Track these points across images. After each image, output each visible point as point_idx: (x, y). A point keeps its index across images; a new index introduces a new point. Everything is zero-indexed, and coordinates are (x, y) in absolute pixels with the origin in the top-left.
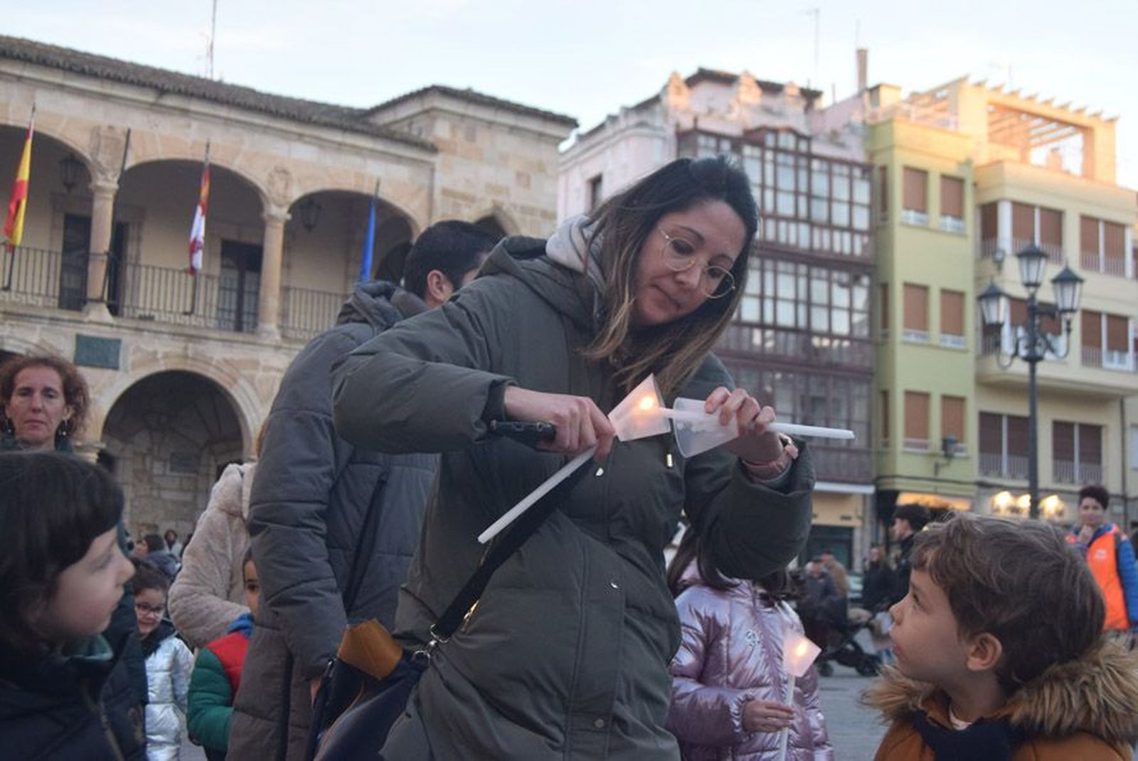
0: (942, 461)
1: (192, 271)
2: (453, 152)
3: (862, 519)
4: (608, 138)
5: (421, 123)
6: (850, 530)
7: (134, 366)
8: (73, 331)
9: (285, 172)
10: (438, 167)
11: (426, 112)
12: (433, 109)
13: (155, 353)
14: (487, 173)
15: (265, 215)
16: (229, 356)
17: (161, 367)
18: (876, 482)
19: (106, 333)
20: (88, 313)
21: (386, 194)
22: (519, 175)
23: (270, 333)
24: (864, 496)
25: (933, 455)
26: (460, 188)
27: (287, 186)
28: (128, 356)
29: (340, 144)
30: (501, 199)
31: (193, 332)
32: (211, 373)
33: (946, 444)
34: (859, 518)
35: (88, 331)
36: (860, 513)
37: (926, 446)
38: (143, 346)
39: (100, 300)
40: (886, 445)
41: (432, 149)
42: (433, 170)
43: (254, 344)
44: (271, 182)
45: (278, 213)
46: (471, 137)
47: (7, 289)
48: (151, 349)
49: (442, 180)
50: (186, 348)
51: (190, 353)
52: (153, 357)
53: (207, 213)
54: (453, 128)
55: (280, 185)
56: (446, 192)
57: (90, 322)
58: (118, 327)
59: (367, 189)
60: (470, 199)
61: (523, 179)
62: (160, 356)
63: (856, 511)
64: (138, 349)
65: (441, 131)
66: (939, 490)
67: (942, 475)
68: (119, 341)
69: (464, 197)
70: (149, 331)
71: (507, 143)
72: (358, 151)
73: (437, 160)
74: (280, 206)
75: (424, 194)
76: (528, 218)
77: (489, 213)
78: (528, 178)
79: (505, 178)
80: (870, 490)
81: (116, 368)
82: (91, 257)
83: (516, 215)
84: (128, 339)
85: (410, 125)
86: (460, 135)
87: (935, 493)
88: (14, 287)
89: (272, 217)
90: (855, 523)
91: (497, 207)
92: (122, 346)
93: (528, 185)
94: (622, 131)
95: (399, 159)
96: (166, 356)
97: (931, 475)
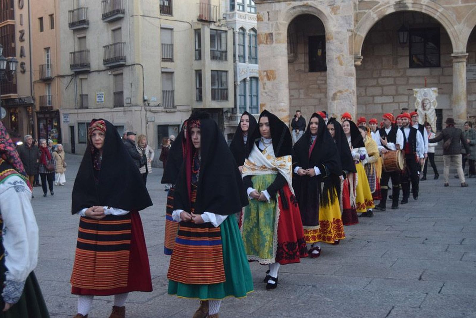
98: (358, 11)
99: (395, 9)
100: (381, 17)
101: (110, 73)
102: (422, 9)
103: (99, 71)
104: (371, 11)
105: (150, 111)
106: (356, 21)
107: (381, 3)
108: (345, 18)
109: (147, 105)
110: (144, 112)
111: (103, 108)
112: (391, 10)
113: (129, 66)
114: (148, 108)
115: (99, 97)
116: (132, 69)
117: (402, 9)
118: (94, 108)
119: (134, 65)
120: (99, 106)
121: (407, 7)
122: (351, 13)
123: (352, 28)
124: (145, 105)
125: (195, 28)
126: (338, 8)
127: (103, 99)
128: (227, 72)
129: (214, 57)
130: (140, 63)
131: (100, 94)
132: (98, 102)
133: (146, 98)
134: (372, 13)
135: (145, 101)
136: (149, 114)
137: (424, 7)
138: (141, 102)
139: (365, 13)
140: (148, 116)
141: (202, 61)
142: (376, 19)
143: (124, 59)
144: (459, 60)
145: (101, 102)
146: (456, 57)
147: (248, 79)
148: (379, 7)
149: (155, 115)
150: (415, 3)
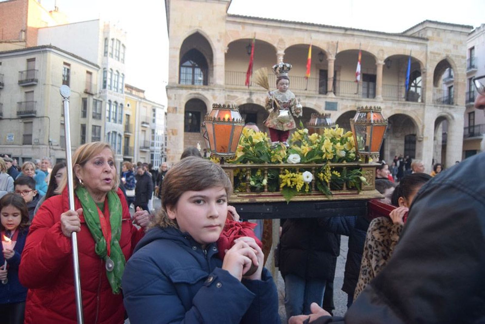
1: (357, 81)
2: (433, 40)
4: (477, 35)
5: (423, 32)
7: (342, 109)
8: (324, 100)
9: (382, 50)
10: (428, 45)
11: (424, 29)
12: (427, 27)
14: (444, 46)
15: (377, 64)
17: (349, 109)
19: (334, 101)
20: (328, 95)
21: (413, 55)
22: (454, 46)
23: (379, 98)
26: (436, 51)
27: (383, 55)
28: (339, 107)
29: (399, 41)
30: (448, 53)
31: (357, 99)
35: (329, 100)
38: (344, 104)
39: (331, 91)
41: (427, 40)
42: (427, 46)
43: (374, 101)
44: (378, 54)
45: (381, 63)
46: (438, 35)
47: (306, 90)
48: (346, 104)
49: (430, 49)
50: (356, 104)
52: (347, 107)
53: (361, 64)
54: (433, 33)
55: (381, 55)
56: (431, 53)
57: (330, 98)
58: (337, 98)
59: (408, 53)
60: (439, 54)
61: (455, 47)
62: (348, 106)
64: (342, 105)
65: (429, 34)
68: (336, 103)
69: (437, 53)
70: (345, 99)
71: (450, 36)
72: (404, 42)
73: (428, 43)
74: (381, 60)
75: (424, 54)
76: (457, 59)
77: (444, 58)
78: (457, 46)
79: (450, 47)
81: (336, 110)
82: (328, 79)
83: (454, 58)
84: (340, 102)
85: (419, 34)
86: (435, 34)
88: (308, 89)
89: (379, 64)
91: (447, 56)
92: (338, 104)
93: (457, 49)
94: (482, 32)
95: (416, 43)
96: (350, 106)
99: (247, 101)
100: (239, 105)
101: (21, 121)
103: (10, 119)
105: (53, 149)
107: (240, 97)
109: (50, 144)
110: (48, 149)
111: (13, 144)
112: (245, 102)
113: (39, 117)
114: (51, 147)
115: (9, 137)
116: (41, 120)
117: (250, 102)
118: (4, 144)
119: (43, 117)
120: (9, 143)
122: (224, 101)
124: (49, 145)
125: (83, 97)
126: (216, 97)
127: (13, 139)
128: (100, 127)
129: (94, 117)
130: (49, 116)
131: (11, 135)
132: (8, 140)
133: (50, 140)
135: (49, 142)
136: (52, 151)
137: (262, 103)
138: (47, 143)
140: (51, 152)
141: (87, 119)
143: (35, 112)
145: (11, 140)
147: (111, 132)
148: (238, 100)
149: (55, 152)
150: (257, 100)
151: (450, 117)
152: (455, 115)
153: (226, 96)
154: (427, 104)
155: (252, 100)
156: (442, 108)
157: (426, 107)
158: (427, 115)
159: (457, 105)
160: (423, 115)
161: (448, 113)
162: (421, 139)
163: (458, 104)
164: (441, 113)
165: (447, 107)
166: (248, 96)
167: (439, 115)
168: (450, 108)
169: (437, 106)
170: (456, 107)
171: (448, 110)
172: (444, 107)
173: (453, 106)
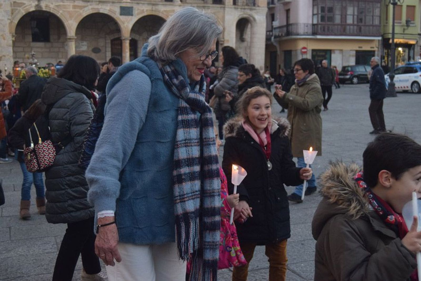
0: (406, 28)
3: (378, 48)
6: (374, 51)
7: (138, 14)
8: (119, 5)
13: (143, 10)
16: (165, 9)
17: (145, 14)
18: (382, 36)
19: (129, 5)
23: (177, 1)
24: (379, 40)
25: (402, 26)
28: (135, 12)
31: (154, 3)
32: (160, 15)
33: (407, 22)
34: (377, 47)
35: (124, 5)
36: (377, 46)
37: (400, 23)
38: (140, 8)
40: (387, 23)
43: (173, 5)
48: (142, 9)
50: (153, 8)
51: (154, 9)
52: (143, 11)
58: (132, 3)
62: (145, 10)
63: (376, 45)
64: (138, 9)
66: (405, 37)
67: (406, 32)
68: (132, 7)
70: (141, 3)
80: (380, 38)
81: (132, 15)
84: (135, 6)
87: (403, 38)
90: (376, 49)
92: (134, 9)
96: (147, 11)
97: (402, 33)
98: (13, 8)
99: (35, 8)
100: (27, 12)
102: (50, 10)
104: (21, 8)
106: (12, 13)
107: (27, 4)
108: (6, 11)
112: (33, 9)
117: (39, 9)
121: (42, 8)
122: (9, 9)
123: (10, 18)
134: (21, 10)
137: (52, 9)
139: (17, 9)
142: (24, 14)
144: (71, 40)
146: (70, 39)
148: (25, 7)
150: (47, 6)
151: (251, 18)
152: (257, 17)
153: (12, 3)
154: (226, 6)
155: (41, 7)
156: (243, 10)
157: (227, 9)
158: (227, 17)
159: (258, 6)
160: (224, 17)
161: (249, 15)
162: (222, 43)
163: (260, 5)
164: (241, 15)
165: (248, 9)
166: (36, 3)
167: (240, 17)
168: (251, 9)
169: (237, 8)
170: (257, 8)
171: (249, 12)
172: (244, 9)
173: (254, 8)
